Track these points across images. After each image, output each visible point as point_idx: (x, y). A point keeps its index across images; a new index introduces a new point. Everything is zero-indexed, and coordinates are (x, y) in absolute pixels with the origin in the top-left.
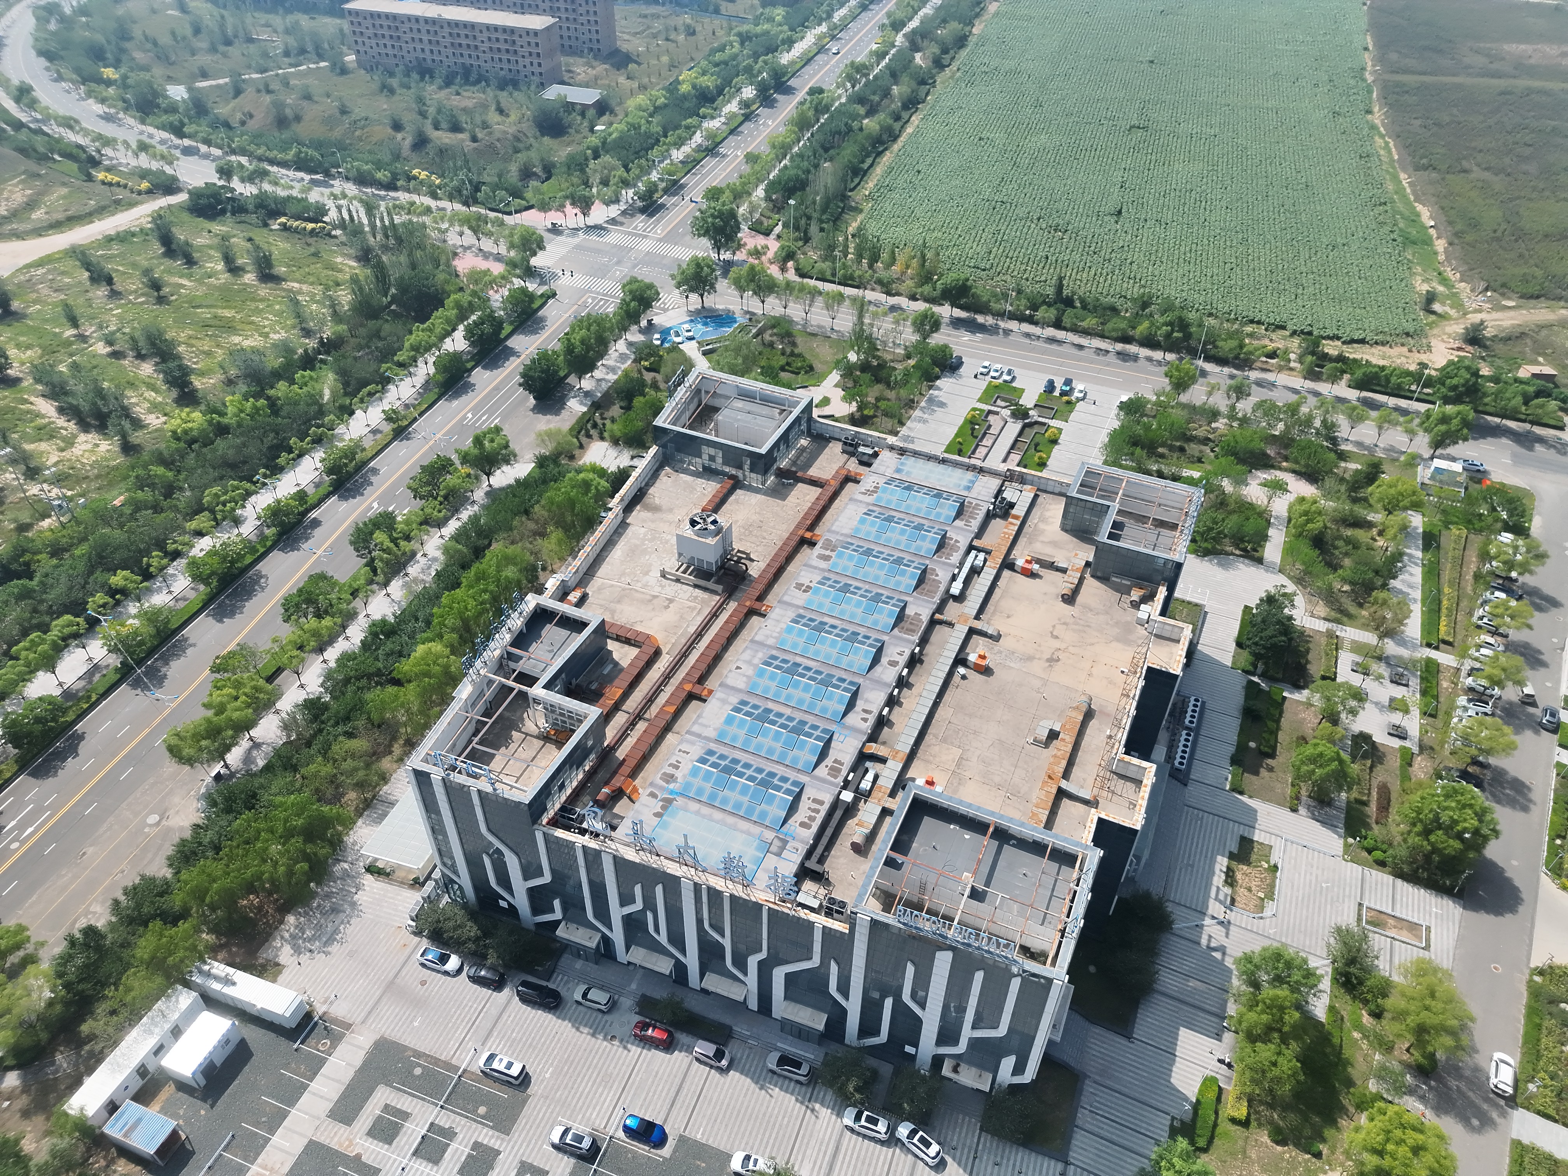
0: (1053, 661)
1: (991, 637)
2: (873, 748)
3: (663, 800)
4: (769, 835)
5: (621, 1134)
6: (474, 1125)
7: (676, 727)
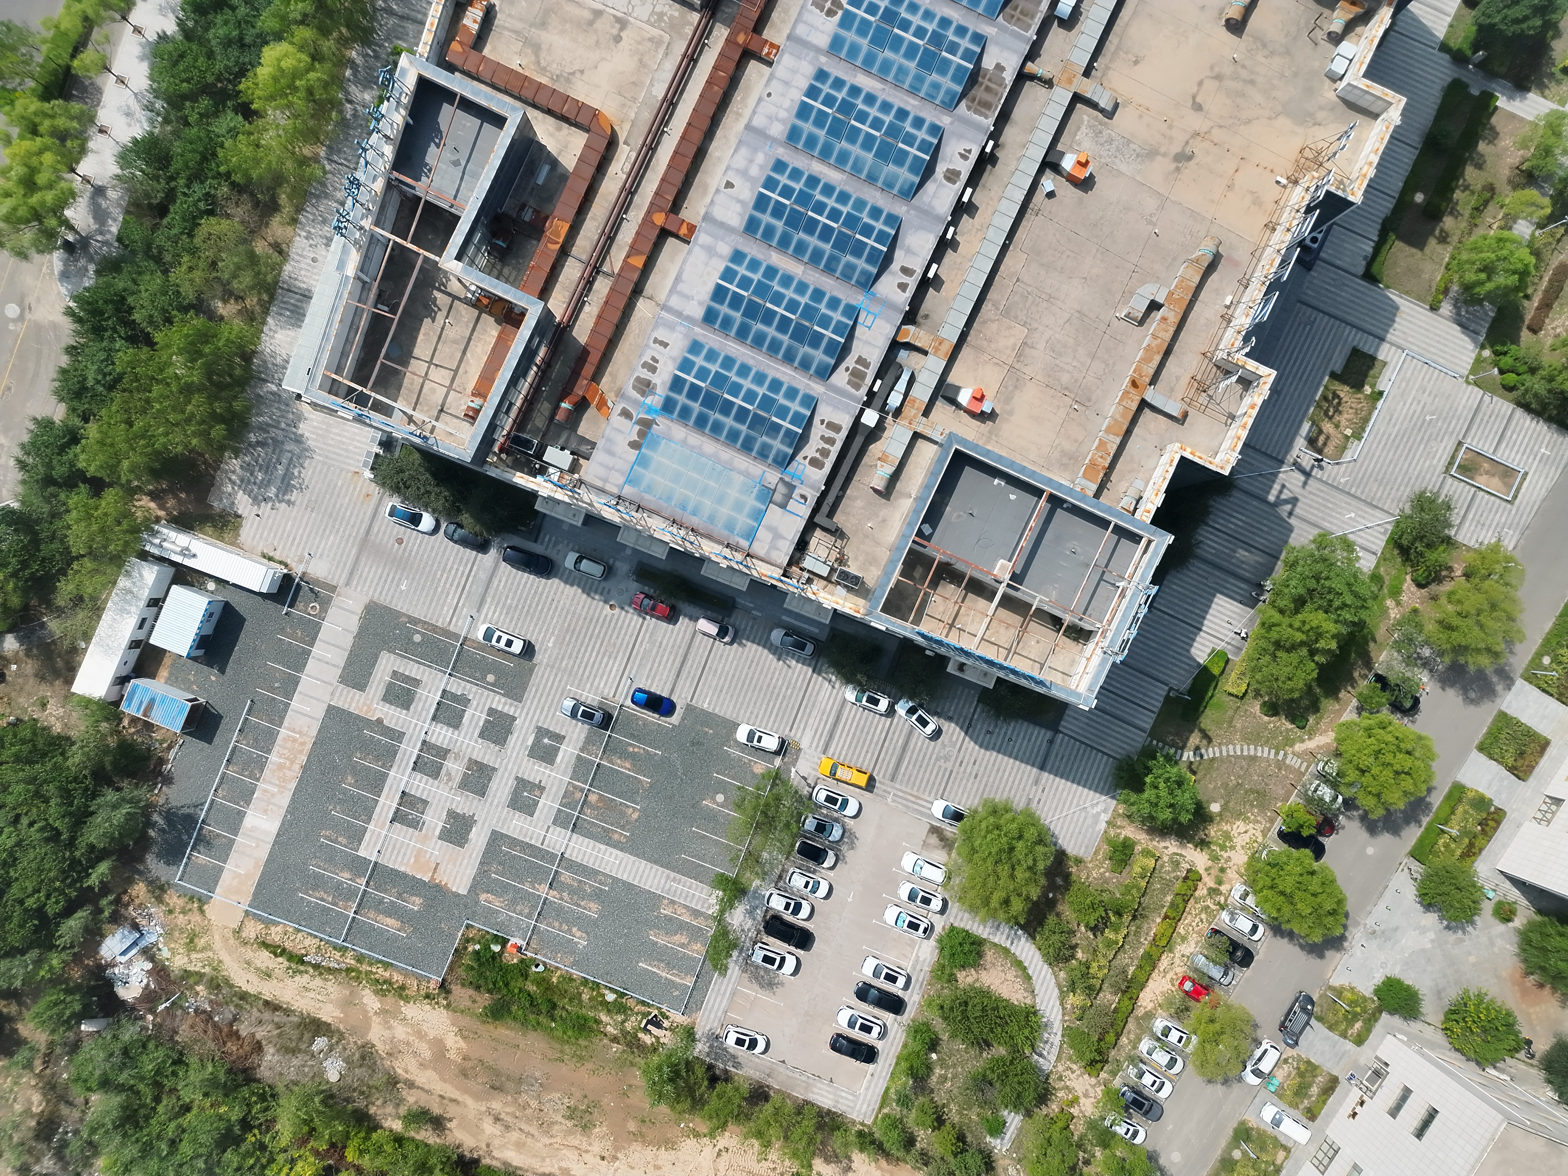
0: (1184, 158)
1: (1102, 111)
2: (911, 334)
3: (641, 422)
4: (773, 477)
5: (629, 702)
6: (486, 692)
7: (648, 288)
